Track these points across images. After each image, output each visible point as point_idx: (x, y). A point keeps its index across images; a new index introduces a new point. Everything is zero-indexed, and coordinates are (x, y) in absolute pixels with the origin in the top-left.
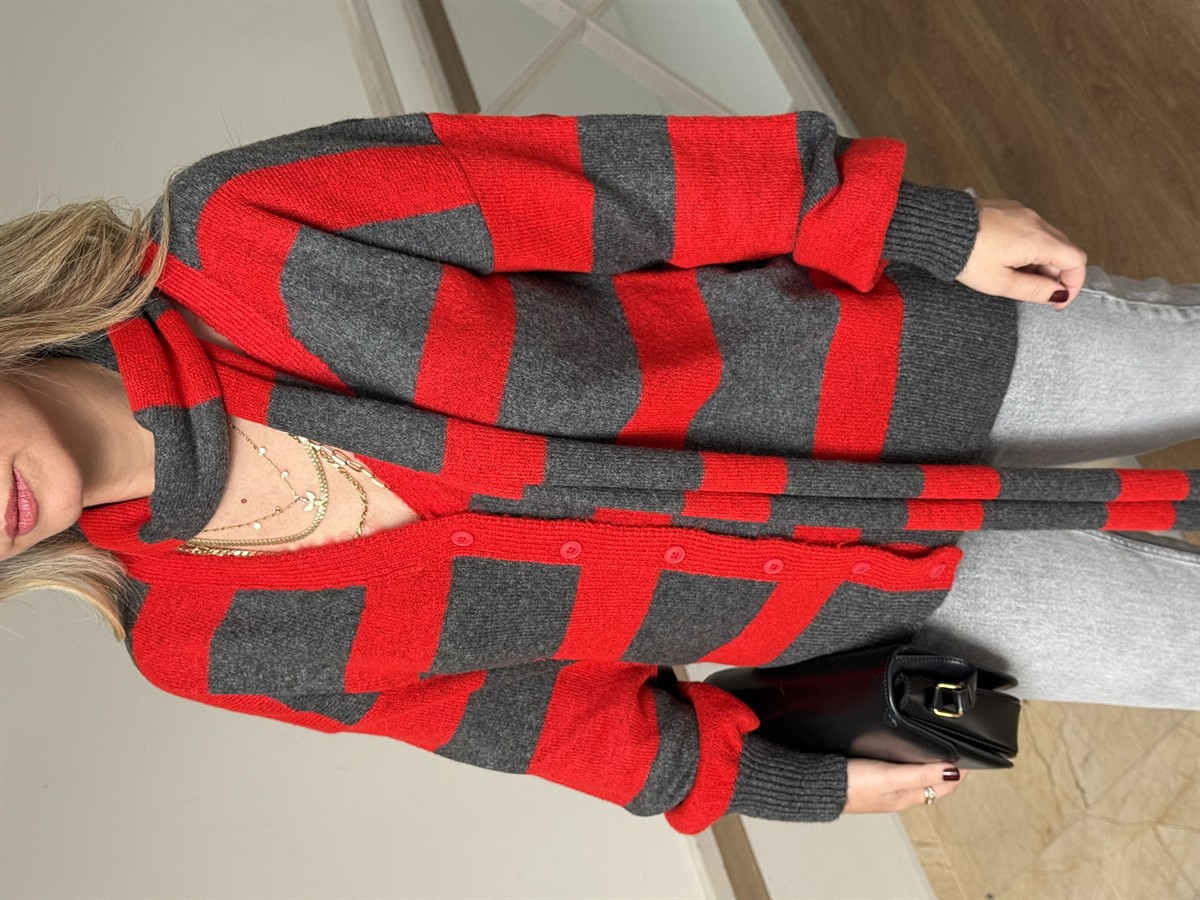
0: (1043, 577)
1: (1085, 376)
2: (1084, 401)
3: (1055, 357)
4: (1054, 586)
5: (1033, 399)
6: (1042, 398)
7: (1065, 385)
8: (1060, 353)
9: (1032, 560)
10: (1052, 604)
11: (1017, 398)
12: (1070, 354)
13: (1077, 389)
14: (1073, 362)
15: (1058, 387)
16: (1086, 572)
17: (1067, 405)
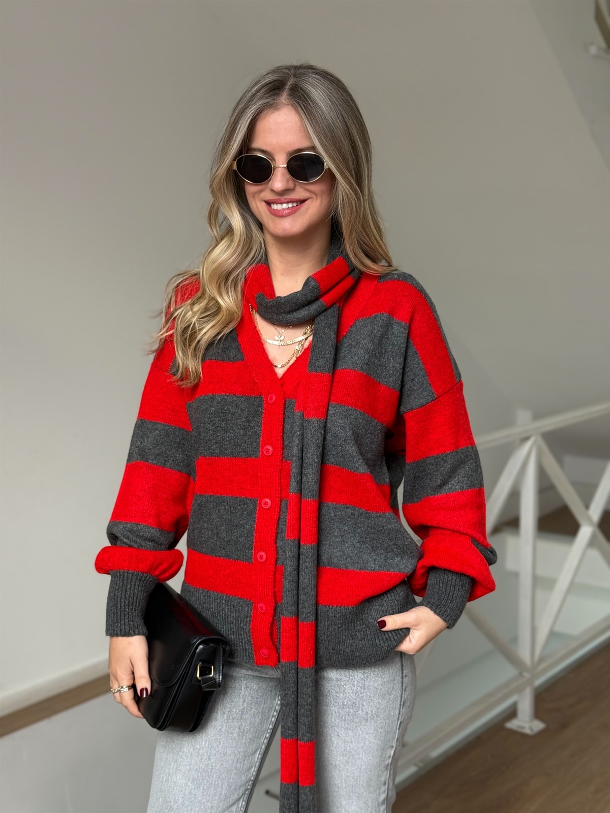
0: (239, 729)
1: (357, 733)
2: (344, 735)
3: (367, 713)
4: (234, 735)
5: (346, 703)
6: (346, 708)
7: (353, 721)
8: (369, 717)
9: (248, 723)
10: (225, 735)
11: (346, 693)
12: (368, 723)
13: (350, 729)
14: (365, 725)
15: (352, 717)
16: (239, 758)
17: (342, 725)
